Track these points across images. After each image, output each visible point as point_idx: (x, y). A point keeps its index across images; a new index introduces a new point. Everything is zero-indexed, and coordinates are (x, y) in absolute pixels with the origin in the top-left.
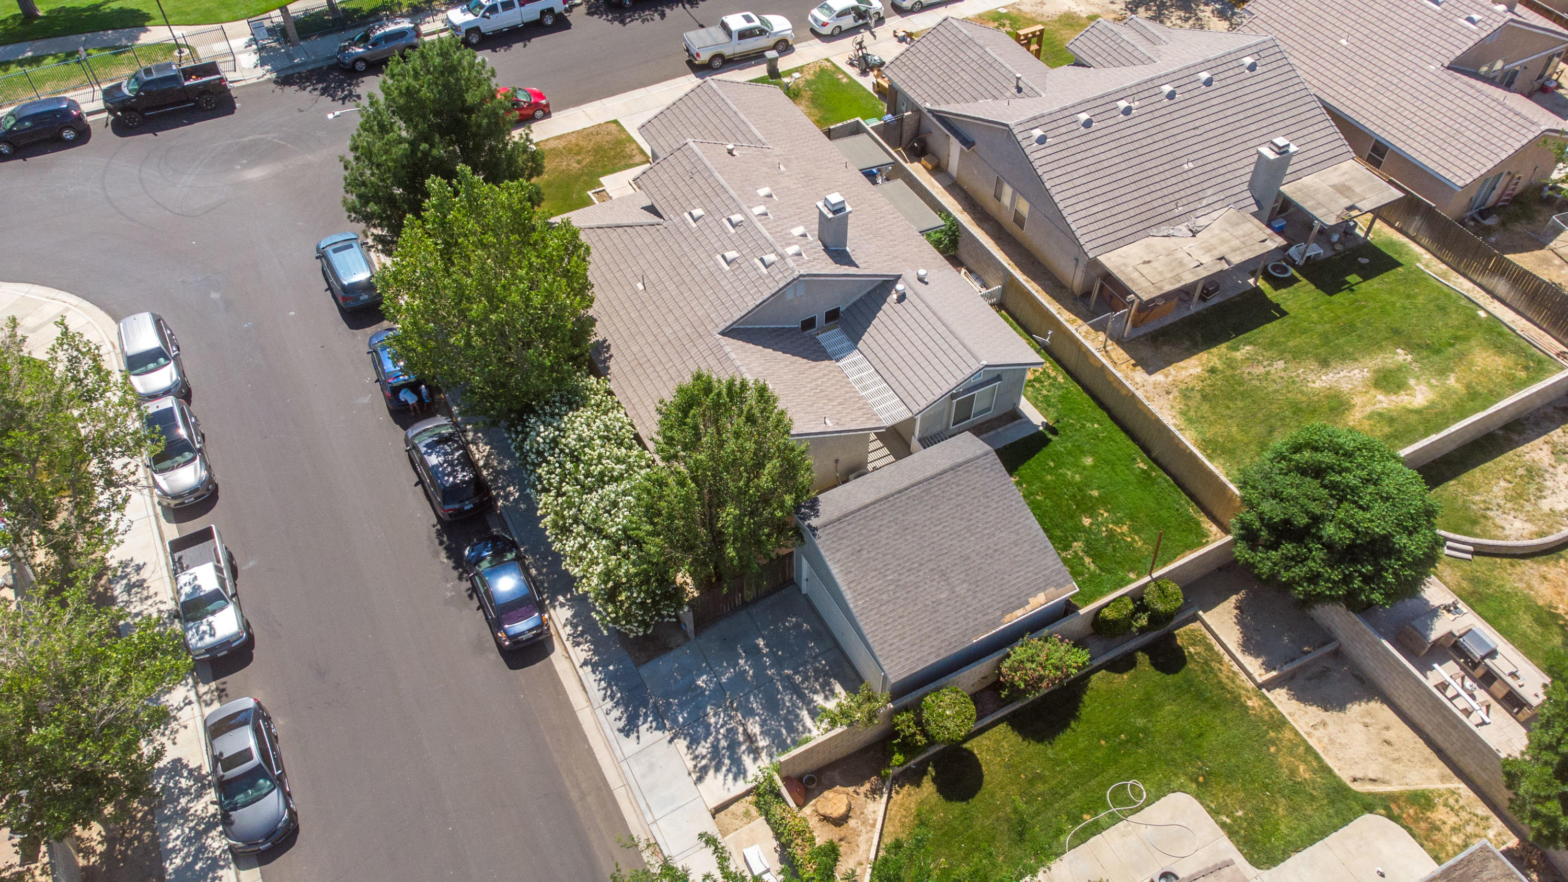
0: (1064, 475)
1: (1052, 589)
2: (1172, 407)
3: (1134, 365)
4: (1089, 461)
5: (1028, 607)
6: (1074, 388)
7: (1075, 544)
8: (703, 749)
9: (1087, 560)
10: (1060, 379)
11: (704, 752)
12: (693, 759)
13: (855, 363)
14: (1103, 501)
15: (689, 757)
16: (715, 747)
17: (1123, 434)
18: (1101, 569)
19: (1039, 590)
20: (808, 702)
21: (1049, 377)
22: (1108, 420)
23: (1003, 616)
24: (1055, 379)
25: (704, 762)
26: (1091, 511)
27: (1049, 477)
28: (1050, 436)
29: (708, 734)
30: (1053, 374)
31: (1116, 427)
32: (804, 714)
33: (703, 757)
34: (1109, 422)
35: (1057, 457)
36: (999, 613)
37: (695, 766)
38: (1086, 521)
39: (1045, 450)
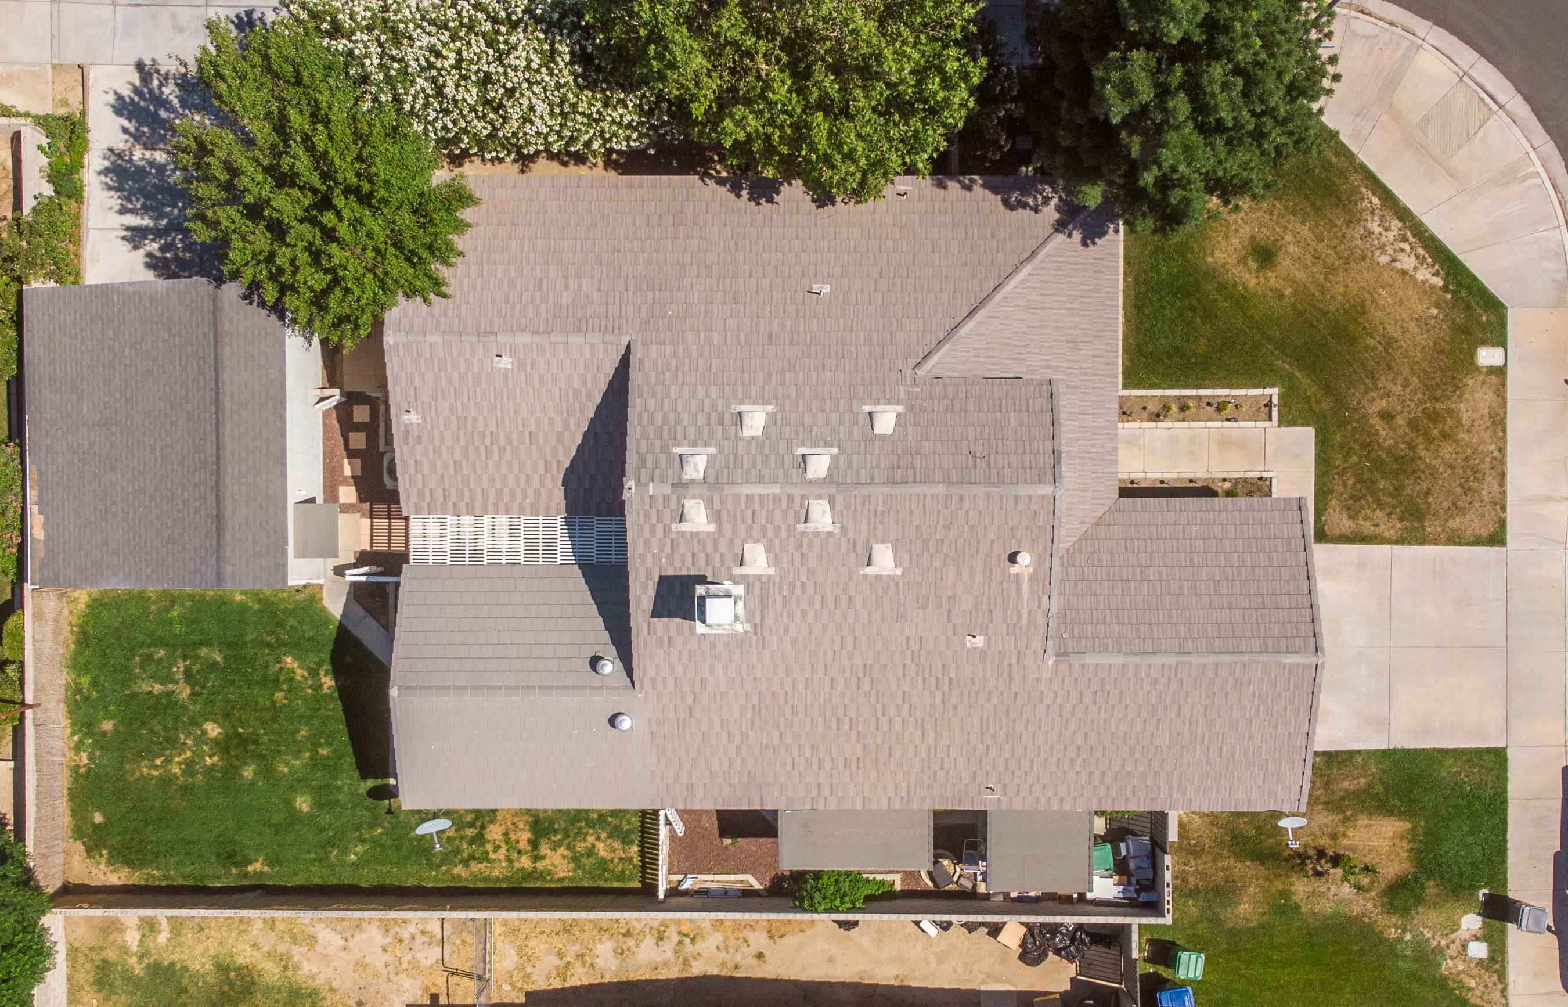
0: (297, 754)
1: (42, 554)
2: (332, 990)
3: (435, 997)
4: (303, 804)
5: (35, 508)
6: (431, 879)
7: (188, 691)
8: (170, 91)
9: (157, 688)
10: (459, 870)
11: (166, 91)
12: (167, 74)
13: (550, 545)
14: (231, 772)
15: (173, 71)
16: (164, 103)
17: (317, 881)
18: (134, 695)
19: (48, 536)
20: (157, 233)
21: (472, 857)
22: (356, 881)
23: (39, 469)
24: (465, 863)
25: (156, 83)
26: (223, 746)
27: (303, 733)
28: (370, 783)
29: (184, 104)
30: (475, 867)
31: (333, 881)
32: (146, 222)
33: (161, 85)
34: (347, 878)
35: (331, 768)
36: (43, 467)
37: (158, 72)
38: (213, 730)
39: (350, 760)
